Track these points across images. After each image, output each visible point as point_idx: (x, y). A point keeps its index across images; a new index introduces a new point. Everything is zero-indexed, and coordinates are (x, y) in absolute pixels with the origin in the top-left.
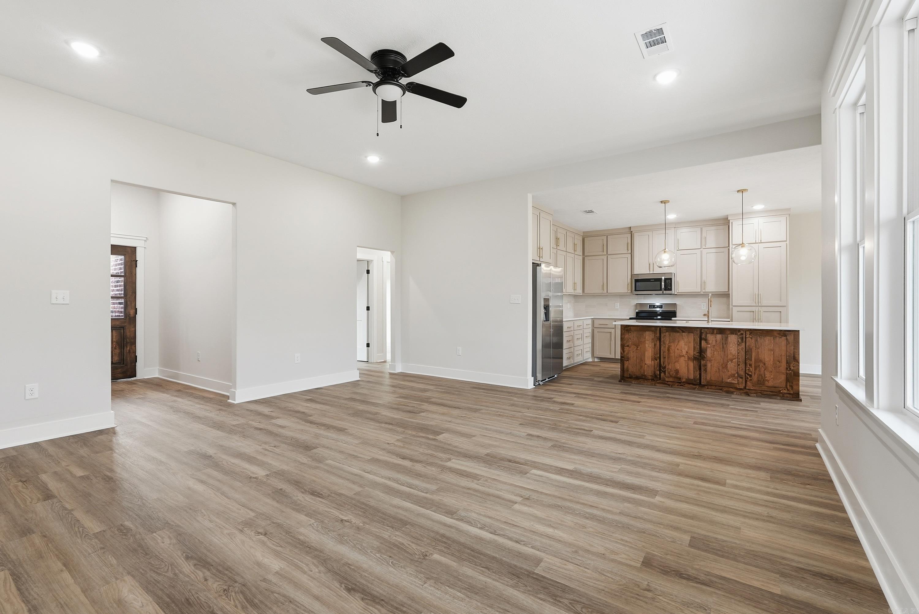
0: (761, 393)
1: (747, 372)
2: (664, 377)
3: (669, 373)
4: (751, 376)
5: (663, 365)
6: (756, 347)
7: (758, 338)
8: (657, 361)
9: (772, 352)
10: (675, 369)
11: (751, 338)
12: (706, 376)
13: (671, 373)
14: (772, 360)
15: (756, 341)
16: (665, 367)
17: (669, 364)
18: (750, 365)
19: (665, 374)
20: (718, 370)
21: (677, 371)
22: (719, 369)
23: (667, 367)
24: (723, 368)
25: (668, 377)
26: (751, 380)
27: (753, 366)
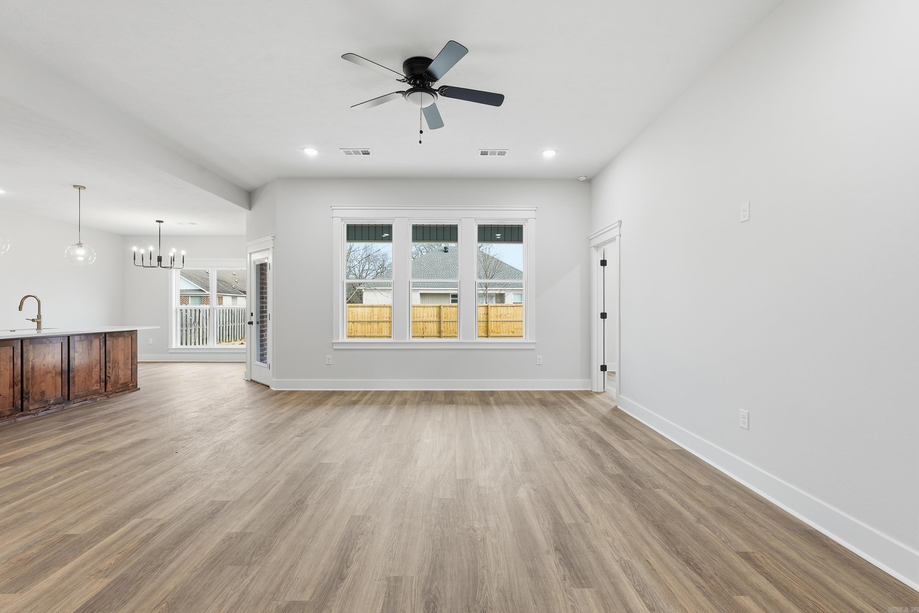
0: (115, 392)
1: (107, 375)
2: (28, 405)
3: (33, 399)
4: (109, 377)
5: (26, 390)
6: (113, 349)
7: (114, 339)
8: (18, 387)
9: (123, 352)
10: (40, 391)
11: (110, 340)
12: (74, 390)
13: (36, 398)
14: (123, 358)
15: (113, 342)
16: (28, 393)
17: (33, 387)
18: (110, 367)
19: (29, 401)
20: (84, 380)
21: (43, 393)
22: (85, 378)
23: (31, 391)
24: (89, 376)
25: (33, 405)
26: (110, 382)
27: (111, 367)
